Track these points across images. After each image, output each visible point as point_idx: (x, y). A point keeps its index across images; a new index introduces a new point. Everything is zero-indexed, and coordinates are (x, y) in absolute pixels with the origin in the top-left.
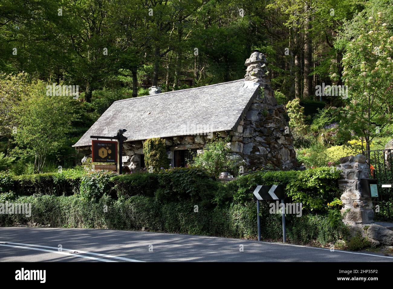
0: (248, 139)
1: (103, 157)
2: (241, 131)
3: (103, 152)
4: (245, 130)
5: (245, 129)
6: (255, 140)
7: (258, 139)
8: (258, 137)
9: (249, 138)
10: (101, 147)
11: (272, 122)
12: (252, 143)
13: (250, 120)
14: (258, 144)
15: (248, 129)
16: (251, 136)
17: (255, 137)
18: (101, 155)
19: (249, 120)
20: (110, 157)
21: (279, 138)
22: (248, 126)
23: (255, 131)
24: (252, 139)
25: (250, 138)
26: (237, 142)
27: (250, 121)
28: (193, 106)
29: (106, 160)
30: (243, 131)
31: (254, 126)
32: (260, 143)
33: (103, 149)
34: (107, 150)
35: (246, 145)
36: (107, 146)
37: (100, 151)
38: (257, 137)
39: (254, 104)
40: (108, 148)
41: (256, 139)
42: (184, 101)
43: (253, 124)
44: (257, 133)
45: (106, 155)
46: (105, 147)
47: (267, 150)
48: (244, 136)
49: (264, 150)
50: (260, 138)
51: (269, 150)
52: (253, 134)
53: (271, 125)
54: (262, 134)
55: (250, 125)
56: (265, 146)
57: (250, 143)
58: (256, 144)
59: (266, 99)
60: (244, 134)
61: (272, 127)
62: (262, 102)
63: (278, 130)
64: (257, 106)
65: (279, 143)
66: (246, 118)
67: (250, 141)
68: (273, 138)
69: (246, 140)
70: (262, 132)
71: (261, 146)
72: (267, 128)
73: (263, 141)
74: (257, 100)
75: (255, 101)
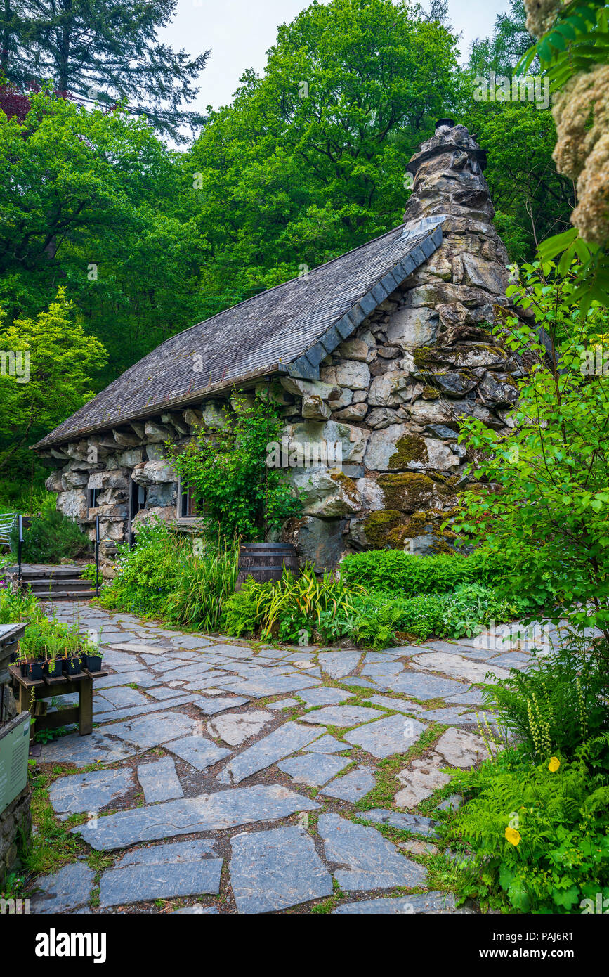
2: (361, 384)
4: (378, 378)
5: (377, 373)
6: (409, 413)
7: (422, 410)
8: (423, 403)
9: (391, 407)
11: (480, 349)
12: (398, 428)
13: (398, 341)
14: (418, 428)
15: (388, 376)
16: (399, 401)
17: (413, 404)
19: (394, 342)
22: (389, 366)
23: (412, 380)
24: (401, 412)
25: (396, 407)
27: (395, 346)
30: (371, 382)
31: (409, 363)
32: (430, 428)
35: (376, 434)
38: (417, 404)
39: (419, 283)
41: (412, 409)
43: (406, 358)
44: (418, 389)
47: (455, 453)
48: (371, 402)
49: (442, 453)
50: (428, 405)
51: (462, 451)
52: (402, 394)
53: (475, 358)
54: (437, 392)
55: (397, 361)
56: (446, 435)
57: (392, 427)
58: (413, 428)
59: (465, 270)
60: (372, 396)
61: (483, 363)
62: (448, 280)
63: (502, 376)
64: (430, 292)
65: (506, 426)
66: (386, 338)
67: (392, 420)
68: (482, 405)
69: (379, 415)
70: (439, 386)
71: (435, 436)
72: (461, 367)
73: (440, 418)
74: (432, 274)
75: (423, 275)
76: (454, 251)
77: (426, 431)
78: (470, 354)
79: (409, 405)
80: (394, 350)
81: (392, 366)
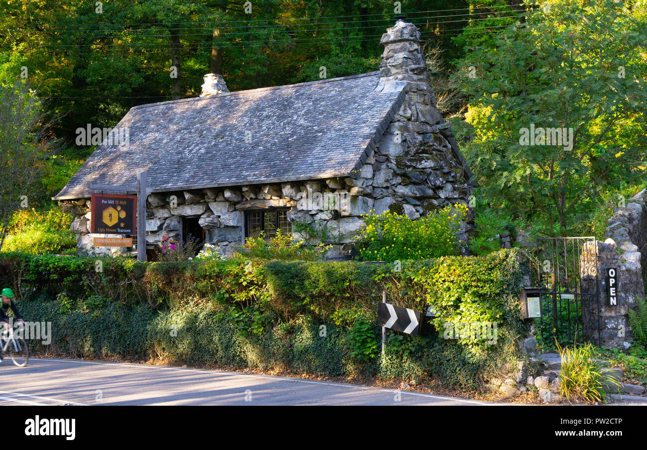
0: (382, 191)
1: (110, 224)
2: (370, 176)
3: (111, 215)
4: (377, 173)
5: (376, 170)
6: (394, 191)
7: (402, 190)
8: (401, 186)
9: (384, 188)
10: (107, 206)
11: (428, 159)
12: (389, 198)
13: (387, 153)
14: (400, 199)
15: (382, 172)
16: (388, 185)
17: (396, 187)
18: (106, 221)
19: (384, 153)
20: (122, 225)
21: (441, 188)
22: (382, 166)
23: (395, 174)
24: (390, 191)
25: (387, 188)
26: (360, 197)
27: (386, 155)
28: (282, 124)
29: (115, 230)
30: (374, 175)
31: (393, 165)
32: (405, 199)
33: (111, 210)
34: (119, 211)
35: (378, 201)
36: (119, 205)
37: (106, 214)
38: (399, 187)
39: (395, 122)
40: (119, 208)
41: (396, 189)
42: (265, 113)
43: (391, 162)
44: (399, 179)
45: (115, 221)
46: (115, 207)
47: (417, 211)
48: (374, 185)
49: (412, 211)
50: (404, 187)
51: (421, 211)
52: (391, 182)
53: (426, 163)
54: (408, 181)
55: (386, 163)
56: (414, 203)
57: (385, 198)
58: (397, 199)
59: (417, 114)
60: (375, 182)
61: (429, 166)
62: (409, 119)
63: (438, 172)
64: (401, 127)
65: (440, 197)
66: (379, 151)
67: (385, 195)
68: (429, 188)
69: (378, 191)
70: (409, 178)
71: (408, 203)
72: (419, 168)
73: (410, 194)
74: (401, 116)
75: (397, 117)
76: (412, 103)
77: (403, 200)
78: (423, 162)
79: (393, 187)
80: (384, 158)
81: (384, 166)
